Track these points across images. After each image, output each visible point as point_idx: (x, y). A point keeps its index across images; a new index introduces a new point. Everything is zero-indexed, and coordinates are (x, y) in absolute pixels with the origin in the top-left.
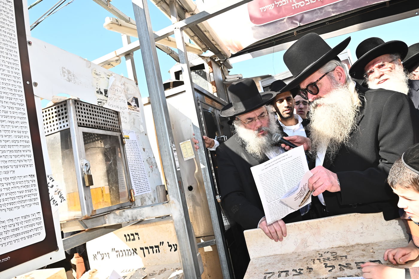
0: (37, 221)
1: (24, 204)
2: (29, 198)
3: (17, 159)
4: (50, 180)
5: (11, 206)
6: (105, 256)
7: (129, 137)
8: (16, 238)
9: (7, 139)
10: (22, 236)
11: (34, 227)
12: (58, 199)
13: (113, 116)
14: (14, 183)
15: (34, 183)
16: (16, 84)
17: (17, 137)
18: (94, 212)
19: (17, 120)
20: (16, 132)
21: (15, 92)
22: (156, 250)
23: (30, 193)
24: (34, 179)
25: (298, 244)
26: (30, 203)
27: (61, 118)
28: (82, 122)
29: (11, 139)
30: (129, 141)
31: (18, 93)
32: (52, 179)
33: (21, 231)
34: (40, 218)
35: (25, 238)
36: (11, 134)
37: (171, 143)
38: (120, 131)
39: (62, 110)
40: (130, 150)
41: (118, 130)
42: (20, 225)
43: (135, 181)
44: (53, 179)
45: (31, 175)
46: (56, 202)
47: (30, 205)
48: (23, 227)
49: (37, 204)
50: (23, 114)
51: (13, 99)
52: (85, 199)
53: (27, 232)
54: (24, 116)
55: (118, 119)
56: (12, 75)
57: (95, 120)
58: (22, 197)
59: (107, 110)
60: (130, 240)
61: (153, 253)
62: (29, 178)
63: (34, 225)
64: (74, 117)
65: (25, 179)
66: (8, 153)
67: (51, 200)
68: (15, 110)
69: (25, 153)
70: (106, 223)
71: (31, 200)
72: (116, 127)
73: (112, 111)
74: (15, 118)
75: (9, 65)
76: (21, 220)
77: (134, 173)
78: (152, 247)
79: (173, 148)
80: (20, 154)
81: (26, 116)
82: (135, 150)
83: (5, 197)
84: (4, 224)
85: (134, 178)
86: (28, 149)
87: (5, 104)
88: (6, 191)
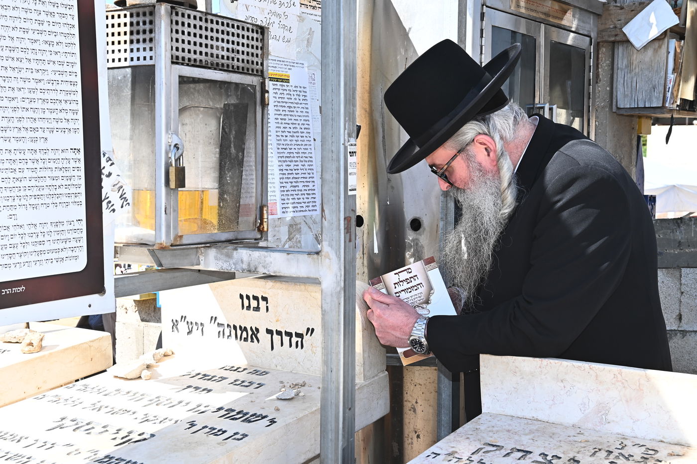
0: (76, 235)
1: (58, 201)
2: (67, 191)
3: (54, 115)
4: (107, 161)
5: (36, 201)
6: (195, 327)
7: (289, 76)
8: (37, 258)
9: (39, 76)
10: (47, 256)
11: (68, 245)
12: (117, 202)
13: (250, 38)
14: (44, 161)
15: (77, 165)
17: (57, 74)
18: (178, 239)
19: (58, 38)
20: (56, 62)
22: (297, 342)
23: (69, 182)
24: (78, 156)
25: (587, 412)
26: (67, 200)
27: (141, 40)
28: (180, 54)
29: (46, 78)
32: (111, 160)
33: (47, 247)
34: (81, 230)
35: (51, 261)
36: (46, 67)
38: (261, 74)
39: (144, 23)
41: (257, 71)
42: (47, 238)
43: (284, 184)
44: (111, 162)
45: (75, 149)
46: (113, 205)
47: (67, 204)
48: (51, 241)
49: (80, 203)
50: (70, 26)
52: (165, 211)
53: (56, 251)
54: (72, 31)
55: (263, 45)
57: (209, 50)
58: (55, 187)
59: (239, 24)
60: (249, 308)
61: (291, 346)
62: (70, 155)
63: (70, 240)
64: (166, 44)
65: (63, 155)
67: (104, 200)
68: (57, 19)
69: (67, 106)
70: (199, 264)
71: (69, 195)
72: (255, 63)
73: (250, 27)
74: (55, 34)
76: (49, 228)
77: (284, 164)
78: (289, 334)
79: (348, 147)
80: (59, 107)
81: (76, 31)
82: (299, 110)
83: (26, 183)
84: (21, 231)
85: (282, 176)
86: (75, 98)
87: (40, 7)
88: (30, 174)
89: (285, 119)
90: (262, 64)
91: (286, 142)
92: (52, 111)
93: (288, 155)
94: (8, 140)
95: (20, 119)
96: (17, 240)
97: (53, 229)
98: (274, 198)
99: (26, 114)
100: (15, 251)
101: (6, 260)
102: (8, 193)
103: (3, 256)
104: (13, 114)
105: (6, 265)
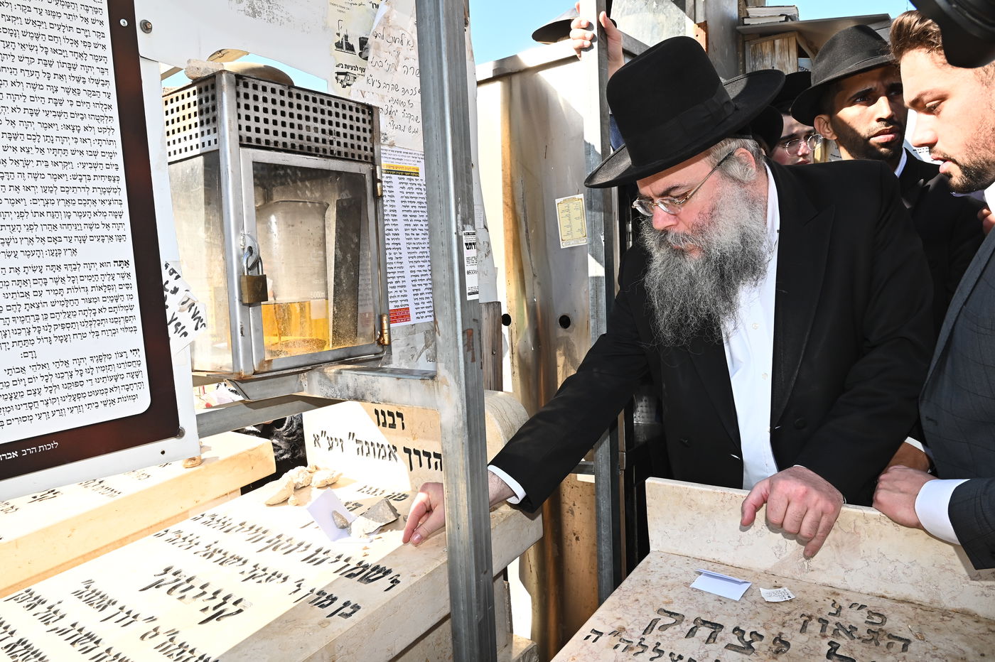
0: (131, 369)
1: (99, 329)
2: (113, 315)
4: (171, 274)
5: (66, 332)
6: (335, 443)
7: (418, 169)
8: (73, 404)
9: (58, 170)
10: (89, 400)
11: (120, 382)
12: (189, 324)
13: (354, 119)
14: (73, 279)
15: (126, 281)
16: (90, 27)
17: (87, 167)
18: (266, 365)
19: (87, 122)
20: (85, 153)
21: (87, 50)
22: (436, 463)
23: (114, 304)
24: (126, 270)
26: (114, 326)
27: (205, 121)
28: (253, 134)
29: (69, 172)
30: (417, 182)
31: (93, 51)
32: (176, 273)
33: (87, 388)
34: (139, 363)
35: (96, 405)
36: (69, 158)
37: (459, 221)
38: (373, 161)
39: (207, 100)
40: (417, 205)
41: (366, 157)
42: (86, 376)
43: (417, 287)
44: (176, 275)
45: (120, 261)
46: (184, 327)
47: (115, 332)
48: (94, 381)
49: (134, 329)
50: (105, 107)
51: (79, 67)
52: (242, 333)
53: (102, 392)
54: (108, 113)
55: (372, 127)
57: (296, 131)
58: (94, 311)
59: (338, 101)
60: (384, 424)
61: (430, 467)
62: (116, 269)
63: (122, 376)
64: (230, 121)
65: (104, 270)
66: (61, 207)
67: (170, 322)
68: (83, 97)
69: (106, 208)
70: (303, 391)
71: (116, 320)
72: (363, 148)
73: (354, 105)
74: (82, 116)
76: (89, 363)
77: (416, 265)
78: (427, 454)
79: (464, 237)
80: (93, 209)
81: (115, 112)
83: (47, 309)
84: (44, 372)
85: (414, 278)
86: (116, 197)
87: (56, 82)
88: (52, 297)
89: (415, 216)
90: (372, 150)
91: (418, 241)
92: (81, 214)
93: (421, 255)
94: (13, 255)
95: (30, 227)
96: (40, 383)
97: (94, 365)
98: (406, 303)
99: (39, 220)
100: (38, 398)
101: (24, 412)
102: (19, 325)
103: (18, 407)
104: (20, 221)
105: (24, 419)
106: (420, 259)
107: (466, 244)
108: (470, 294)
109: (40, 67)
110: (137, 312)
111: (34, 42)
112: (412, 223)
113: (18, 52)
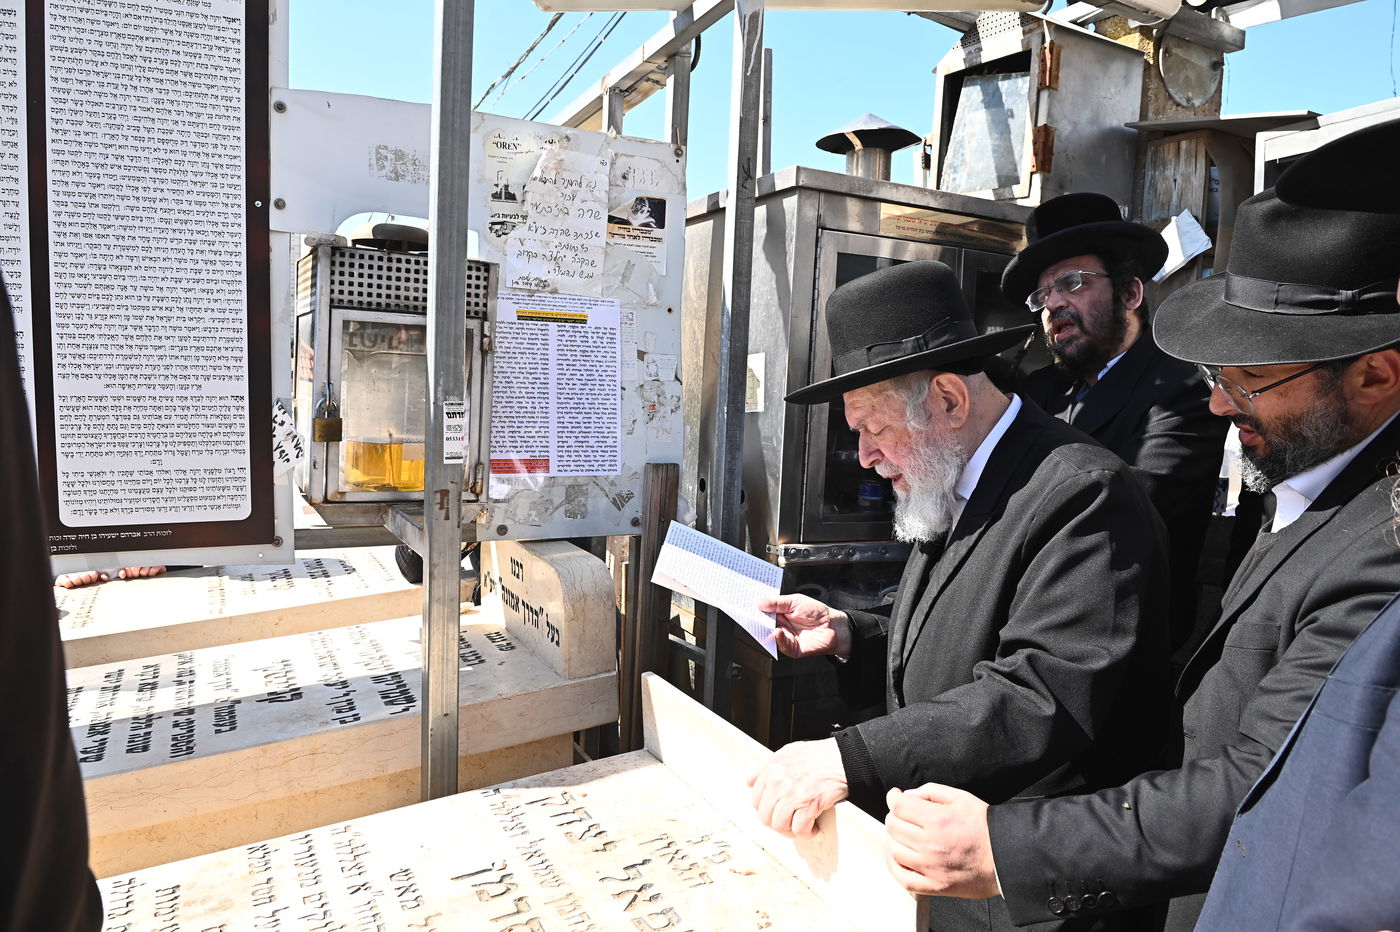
0: (237, 484)
1: (214, 448)
2: (226, 439)
3: (211, 363)
4: (280, 409)
5: (186, 448)
6: (493, 586)
7: (586, 316)
8: (186, 504)
9: (193, 324)
10: (199, 503)
11: (226, 493)
12: (292, 452)
14: (197, 408)
15: (240, 412)
16: (230, 210)
17: (216, 321)
19: (220, 286)
20: (216, 310)
21: (225, 229)
23: (228, 430)
24: (241, 403)
26: (226, 447)
28: (345, 297)
29: (201, 325)
30: (582, 330)
31: (230, 229)
33: (200, 492)
34: (245, 479)
35: (206, 508)
36: (202, 314)
38: (483, 316)
40: (579, 354)
41: (476, 313)
42: (199, 484)
44: (283, 410)
45: (237, 397)
46: (287, 455)
47: (226, 452)
48: (205, 488)
49: (243, 452)
50: (236, 273)
51: (217, 243)
53: (211, 498)
54: (238, 278)
55: (489, 283)
56: (222, 191)
57: (392, 292)
58: (211, 434)
60: (515, 574)
62: (232, 403)
63: (229, 488)
65: (222, 403)
67: (276, 450)
68: (219, 266)
69: (229, 353)
71: (228, 443)
74: (216, 282)
75: (219, 171)
76: (202, 475)
77: (567, 416)
78: (532, 610)
79: (445, 407)
80: (218, 354)
81: (244, 278)
82: (599, 355)
83: (175, 430)
84: (167, 476)
85: (561, 430)
86: (238, 345)
87: (198, 256)
88: (179, 421)
89: (574, 365)
90: (485, 305)
91: (573, 391)
93: (575, 406)
94: (153, 387)
95: (167, 367)
96: (162, 485)
98: (546, 454)
99: (174, 362)
100: (160, 495)
101: (149, 504)
102: (152, 439)
103: (145, 500)
104: (160, 362)
105: (148, 509)
106: (572, 410)
107: (447, 413)
108: (447, 458)
109: (186, 246)
110: (247, 438)
111: (184, 227)
112: (568, 373)
113: (171, 235)
